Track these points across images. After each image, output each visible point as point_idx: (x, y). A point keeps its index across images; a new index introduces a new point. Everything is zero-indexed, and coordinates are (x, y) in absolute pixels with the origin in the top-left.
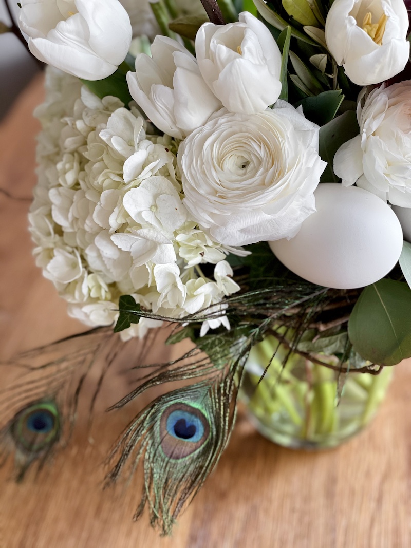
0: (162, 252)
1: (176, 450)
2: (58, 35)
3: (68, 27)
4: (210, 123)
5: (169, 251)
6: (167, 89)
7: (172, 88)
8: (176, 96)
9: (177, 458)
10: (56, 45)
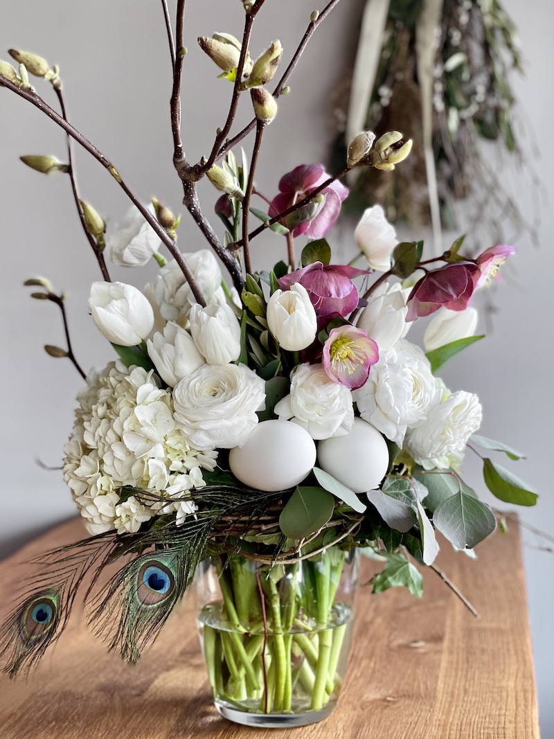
0: (155, 450)
1: (148, 598)
2: (111, 307)
3: (117, 304)
4: (196, 372)
5: (159, 450)
6: (171, 346)
7: (174, 345)
8: (176, 353)
9: (149, 604)
10: (108, 313)
